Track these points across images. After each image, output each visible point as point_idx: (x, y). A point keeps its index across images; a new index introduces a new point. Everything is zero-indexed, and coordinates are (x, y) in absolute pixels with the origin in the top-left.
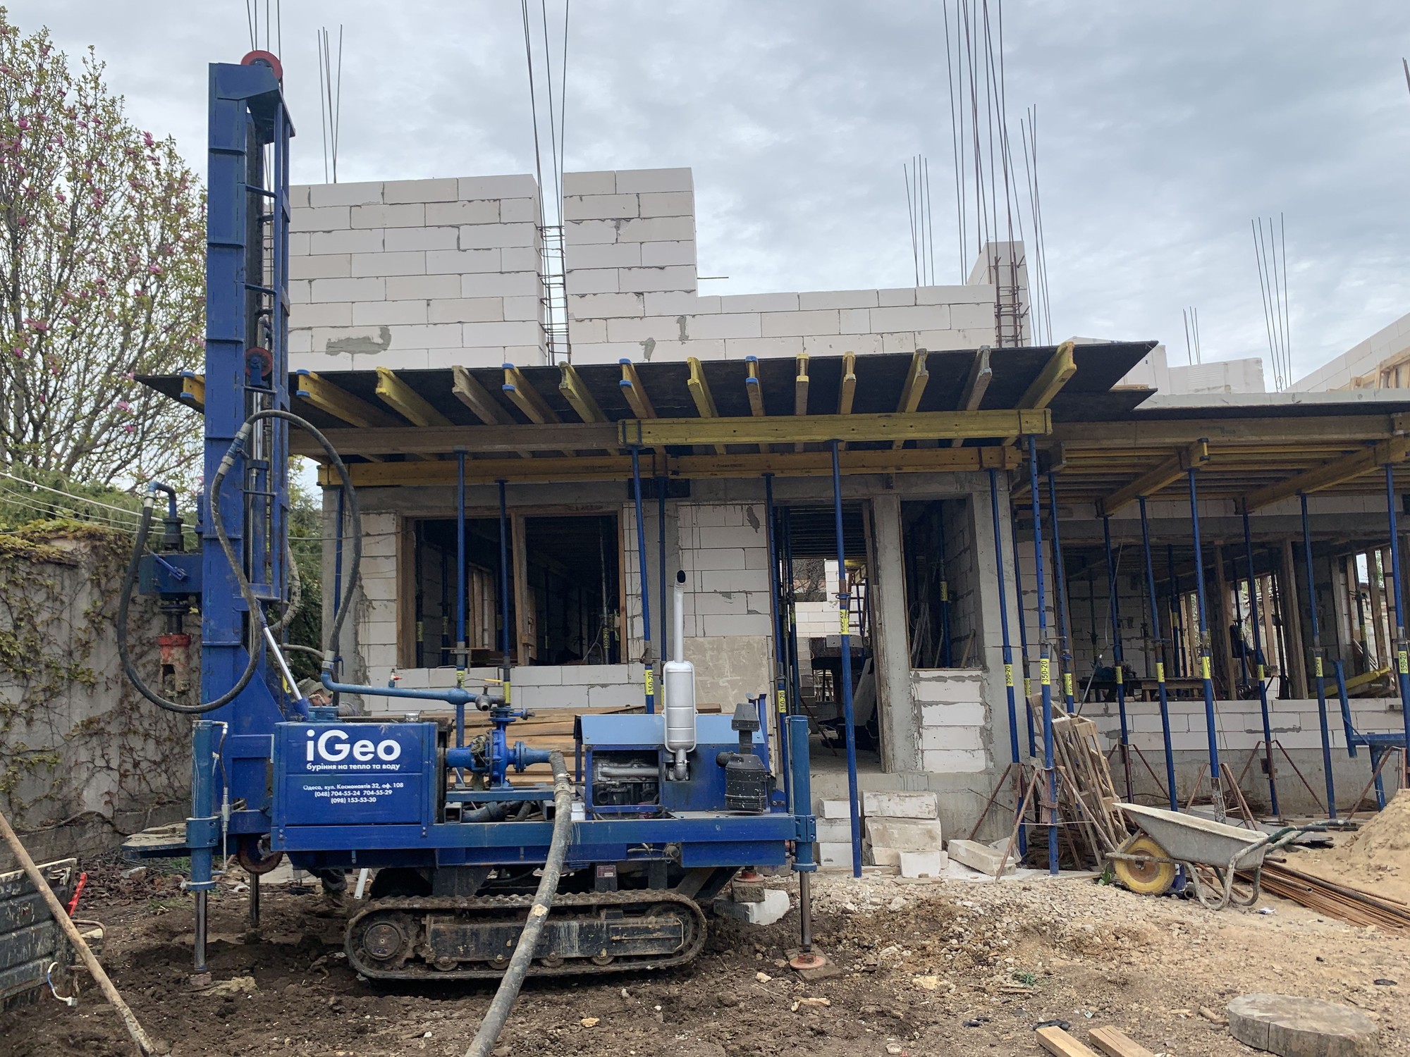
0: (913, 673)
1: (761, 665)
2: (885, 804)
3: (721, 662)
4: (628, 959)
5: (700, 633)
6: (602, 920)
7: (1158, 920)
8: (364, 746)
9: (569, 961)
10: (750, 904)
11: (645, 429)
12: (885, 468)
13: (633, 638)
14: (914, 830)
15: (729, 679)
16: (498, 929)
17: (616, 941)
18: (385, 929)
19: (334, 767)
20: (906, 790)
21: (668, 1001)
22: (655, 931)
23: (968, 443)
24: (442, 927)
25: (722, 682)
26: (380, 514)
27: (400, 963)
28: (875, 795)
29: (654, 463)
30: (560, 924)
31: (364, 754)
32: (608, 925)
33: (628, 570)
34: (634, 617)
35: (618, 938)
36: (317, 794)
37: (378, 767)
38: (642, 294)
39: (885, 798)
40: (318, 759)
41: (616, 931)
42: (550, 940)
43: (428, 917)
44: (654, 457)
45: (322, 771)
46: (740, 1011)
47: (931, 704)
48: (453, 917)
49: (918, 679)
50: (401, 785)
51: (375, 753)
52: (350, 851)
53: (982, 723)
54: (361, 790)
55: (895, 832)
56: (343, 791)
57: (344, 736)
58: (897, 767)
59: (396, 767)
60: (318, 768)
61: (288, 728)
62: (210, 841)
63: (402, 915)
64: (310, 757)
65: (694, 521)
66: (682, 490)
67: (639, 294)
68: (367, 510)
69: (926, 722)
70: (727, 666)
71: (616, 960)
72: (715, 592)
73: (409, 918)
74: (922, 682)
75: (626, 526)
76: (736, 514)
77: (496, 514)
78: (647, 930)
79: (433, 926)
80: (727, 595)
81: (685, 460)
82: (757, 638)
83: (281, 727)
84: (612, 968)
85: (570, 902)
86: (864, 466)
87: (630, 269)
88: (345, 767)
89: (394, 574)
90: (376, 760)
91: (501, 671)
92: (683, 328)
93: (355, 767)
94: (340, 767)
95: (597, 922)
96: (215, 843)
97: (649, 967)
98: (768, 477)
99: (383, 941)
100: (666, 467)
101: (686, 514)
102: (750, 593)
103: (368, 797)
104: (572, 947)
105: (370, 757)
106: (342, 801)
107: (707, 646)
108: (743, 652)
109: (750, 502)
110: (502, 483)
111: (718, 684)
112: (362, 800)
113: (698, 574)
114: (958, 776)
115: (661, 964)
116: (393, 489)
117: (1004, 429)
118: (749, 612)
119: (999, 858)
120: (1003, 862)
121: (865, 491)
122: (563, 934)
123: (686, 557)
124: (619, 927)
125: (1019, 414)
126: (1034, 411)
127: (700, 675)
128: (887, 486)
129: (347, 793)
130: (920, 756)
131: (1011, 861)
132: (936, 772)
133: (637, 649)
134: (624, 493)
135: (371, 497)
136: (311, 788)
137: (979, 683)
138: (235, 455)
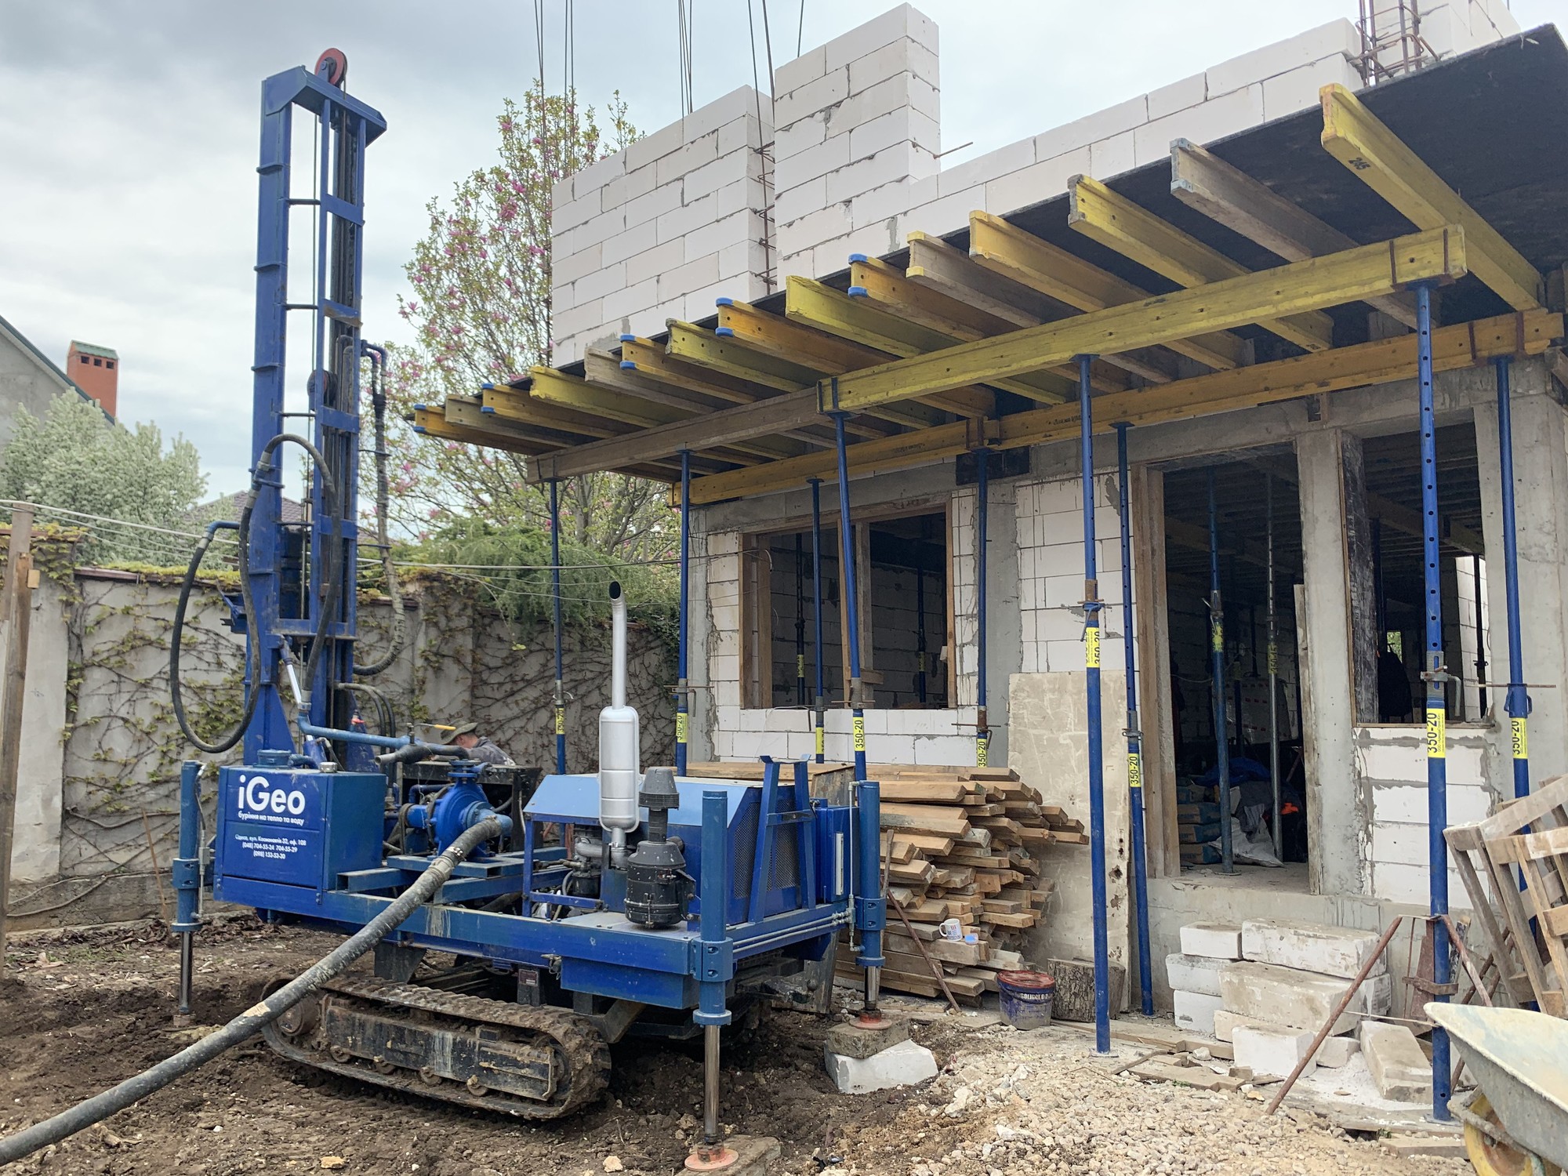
0: (1358, 731)
1: (1117, 714)
2: (1275, 944)
3: (1062, 709)
4: (499, 1095)
5: (1043, 667)
6: (475, 1038)
8: (279, 796)
9: (442, 1081)
10: (840, 1059)
11: (844, 388)
12: (1297, 387)
13: (962, 675)
14: (1288, 993)
15: (1072, 733)
16: (381, 1025)
17: (485, 1069)
19: (257, 817)
20: (1339, 924)
21: (430, 1161)
22: (523, 1066)
24: (335, 1010)
25: (1062, 738)
26: (725, 533)
27: (315, 1043)
28: (1259, 928)
29: (968, 432)
30: (435, 1033)
31: (278, 804)
32: (481, 1046)
33: (957, 583)
34: (963, 645)
35: (487, 1065)
36: (244, 845)
37: (287, 820)
38: (850, 201)
39: (1274, 934)
40: (247, 809)
41: (487, 1057)
42: (425, 1051)
43: (324, 997)
44: (968, 424)
45: (249, 821)
47: (1390, 784)
49: (1366, 742)
50: (303, 843)
51: (285, 804)
52: (267, 911)
54: (275, 844)
55: (1258, 991)
56: (262, 843)
57: (266, 784)
58: (1329, 887)
59: (300, 822)
64: (241, 806)
65: (1037, 507)
66: (1017, 465)
67: (847, 202)
68: (715, 530)
69: (1379, 815)
70: (1071, 715)
71: (489, 1093)
72: (1063, 607)
74: (1373, 747)
75: (955, 523)
78: (515, 1063)
79: (328, 1008)
80: (1078, 611)
81: (1012, 421)
82: (1114, 674)
84: (479, 1102)
85: (440, 1008)
86: (1267, 389)
88: (263, 818)
89: (736, 600)
90: (286, 813)
91: (813, 714)
93: (271, 818)
94: (261, 818)
95: (469, 1039)
96: (190, 886)
97: (513, 1111)
98: (1122, 428)
99: (289, 1015)
100: (981, 434)
101: (1027, 497)
102: (1109, 606)
103: (279, 852)
104: (445, 1064)
105: (282, 809)
106: (261, 854)
107: (1046, 686)
109: (1109, 470)
110: (815, 483)
111: (1057, 740)
112: (276, 856)
113: (1040, 582)
115: (528, 1111)
116: (733, 504)
117: (1363, 284)
118: (1107, 635)
119: (1400, 1068)
120: (1402, 1076)
121: (1283, 430)
122: (437, 1046)
123: (1026, 559)
124: (490, 1051)
125: (1392, 248)
126: (1421, 236)
127: (1035, 727)
128: (1313, 417)
129: (265, 847)
130: (1368, 871)
131: (1423, 1078)
132: (1395, 901)
133: (966, 690)
134: (953, 477)
135: (719, 515)
136: (240, 838)
137: (1481, 751)
138: (258, 487)
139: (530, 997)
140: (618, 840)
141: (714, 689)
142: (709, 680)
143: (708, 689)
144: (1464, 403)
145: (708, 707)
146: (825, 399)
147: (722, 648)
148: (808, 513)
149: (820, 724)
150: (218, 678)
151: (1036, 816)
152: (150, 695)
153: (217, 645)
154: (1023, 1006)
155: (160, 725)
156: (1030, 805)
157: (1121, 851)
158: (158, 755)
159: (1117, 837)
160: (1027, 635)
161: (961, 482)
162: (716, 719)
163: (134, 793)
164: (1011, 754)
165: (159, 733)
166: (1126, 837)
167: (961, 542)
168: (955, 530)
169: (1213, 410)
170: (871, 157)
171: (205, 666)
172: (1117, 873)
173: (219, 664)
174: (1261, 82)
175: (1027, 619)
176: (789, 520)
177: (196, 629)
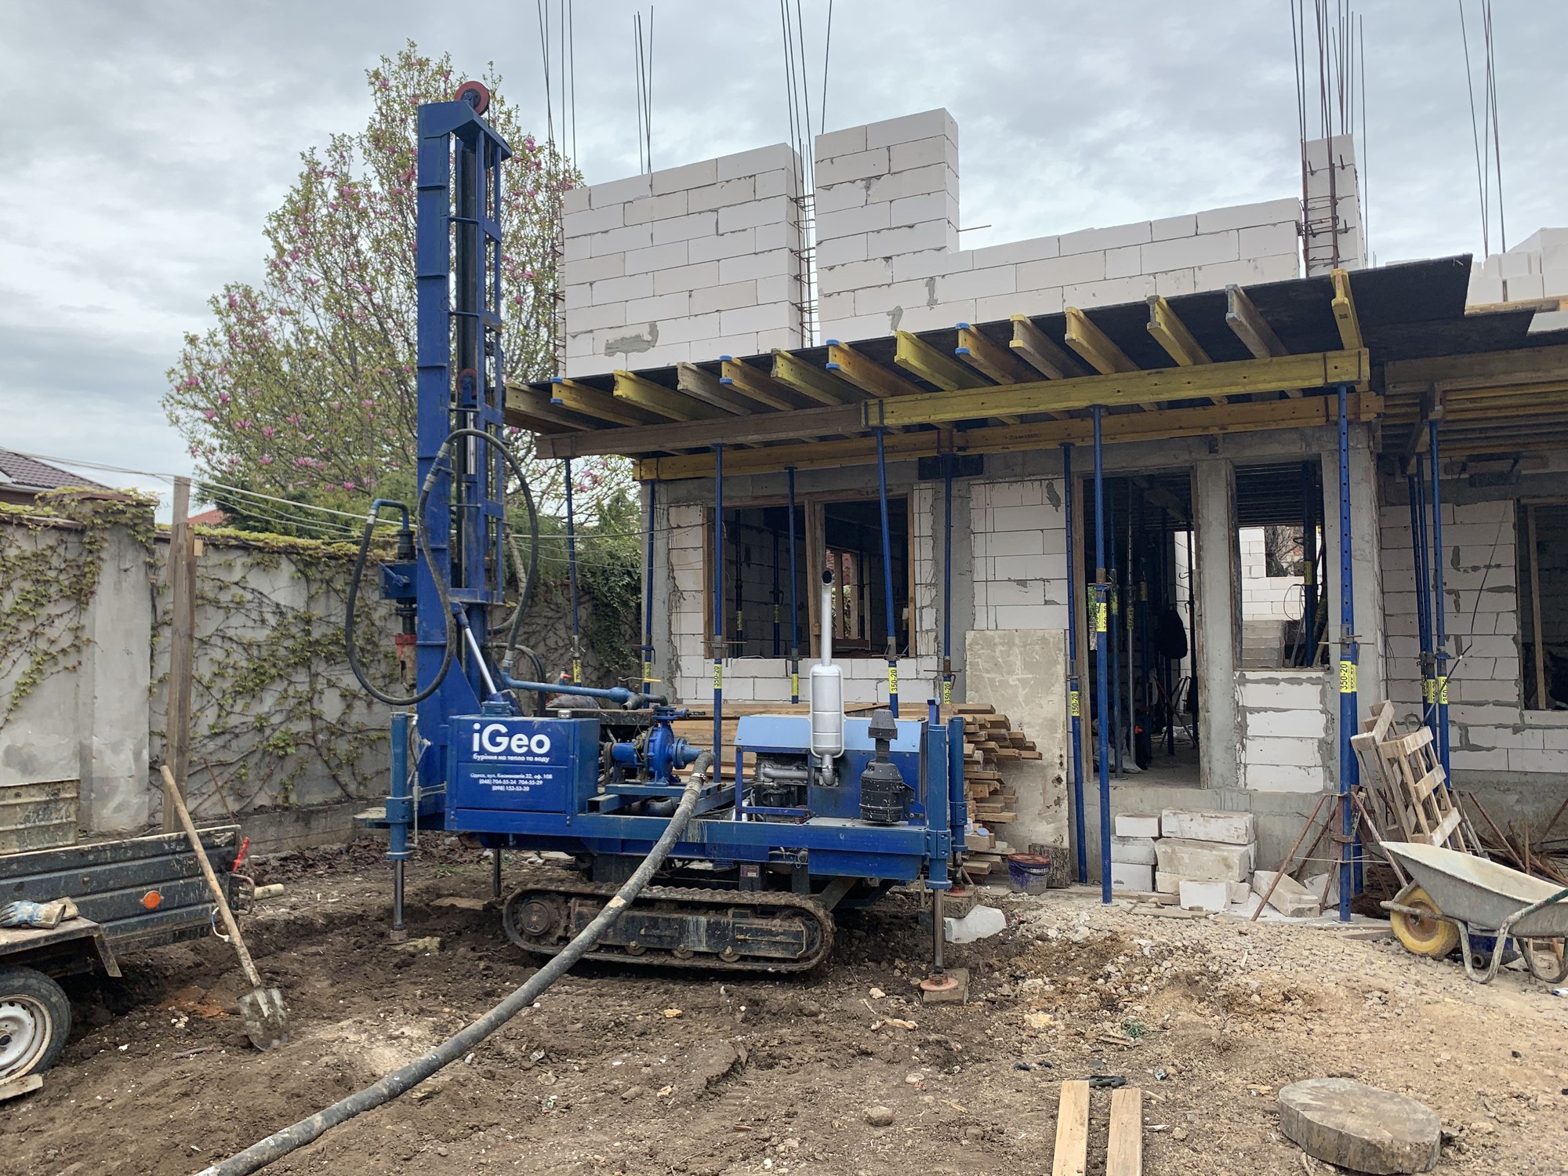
0: (1237, 674)
1: (1056, 662)
2: (1186, 824)
3: (1011, 658)
4: (757, 959)
5: (992, 626)
6: (729, 918)
7: (1355, 985)
8: (520, 740)
9: (697, 954)
11: (887, 408)
12: (1205, 428)
13: (921, 631)
14: (1207, 855)
15: (1020, 676)
16: (633, 917)
17: (741, 940)
18: (536, 907)
19: (495, 758)
20: (1222, 808)
21: (754, 1003)
22: (778, 934)
23: (1309, 392)
24: (585, 910)
25: (1012, 680)
26: (688, 506)
27: (554, 939)
28: (1175, 814)
29: (938, 440)
30: (690, 918)
31: (520, 747)
32: (734, 924)
33: (917, 557)
34: (922, 608)
35: (742, 937)
36: (482, 782)
37: (530, 759)
38: (890, 258)
39: (1187, 817)
40: (483, 751)
41: (741, 931)
42: (680, 933)
43: (573, 900)
44: (939, 433)
45: (485, 761)
46: (818, 1022)
47: (1258, 710)
48: (595, 902)
49: (1243, 681)
50: (550, 777)
51: (529, 746)
52: (508, 835)
53: (1322, 735)
54: (517, 780)
55: (1186, 856)
56: (502, 779)
57: (504, 729)
58: (1215, 783)
59: (546, 760)
60: (483, 758)
61: (459, 720)
62: (403, 817)
63: (554, 896)
64: (476, 748)
65: (988, 502)
66: (973, 467)
67: (888, 259)
68: (677, 502)
69: (1250, 733)
70: (1018, 663)
71: (743, 958)
72: (1009, 580)
73: (561, 899)
74: (1248, 685)
75: (916, 509)
76: (1034, 492)
77: (784, 502)
78: (770, 933)
79: (577, 909)
80: (1022, 583)
81: (977, 433)
82: (1054, 632)
83: (453, 720)
84: (736, 966)
85: (697, 898)
86: (1181, 428)
87: (878, 232)
88: (503, 758)
89: (701, 565)
90: (530, 753)
91: (790, 663)
92: (932, 292)
93: (511, 758)
94: (500, 758)
95: (724, 920)
96: (407, 820)
97: (770, 969)
98: (1067, 448)
99: (535, 919)
100: (951, 443)
101: (980, 493)
102: (1048, 580)
103: (522, 786)
104: (700, 941)
105: (525, 749)
106: (502, 788)
107: (997, 640)
108: (1037, 647)
109: (1050, 476)
110: (791, 470)
111: (1007, 681)
112: (519, 789)
113: (990, 561)
114: (1287, 797)
115: (784, 968)
116: (697, 481)
117: (1303, 379)
118: (1046, 602)
119: (1297, 896)
120: (1300, 901)
121: (1187, 457)
122: (691, 928)
123: (979, 543)
124: (745, 927)
125: (1325, 358)
126: (1345, 353)
127: (988, 672)
128: (1213, 450)
129: (506, 782)
130: (1242, 770)
131: (1313, 902)
132: (1261, 790)
133: (925, 643)
134: (915, 473)
135: (682, 490)
136: (476, 776)
137: (1320, 687)
138: (436, 473)
139: (752, 885)
140: (827, 763)
141: (676, 641)
142: (671, 633)
143: (670, 641)
144: (1315, 449)
145: (671, 657)
146: (871, 416)
147: (686, 606)
148: (775, 493)
149: (795, 671)
150: (262, 635)
151: (1005, 739)
152: (209, 651)
153: (261, 603)
154: (1032, 878)
155: (218, 680)
156: (1003, 731)
157: (1061, 764)
158: (216, 708)
159: (1058, 753)
160: (979, 600)
161: (923, 477)
162: (678, 667)
163: (198, 745)
164: (968, 693)
165: (216, 688)
166: (1064, 752)
167: (922, 525)
168: (916, 516)
169: (1138, 438)
170: (911, 227)
171: (250, 623)
172: (1059, 780)
173: (263, 621)
175: (979, 589)
176: (756, 498)
177: (244, 588)
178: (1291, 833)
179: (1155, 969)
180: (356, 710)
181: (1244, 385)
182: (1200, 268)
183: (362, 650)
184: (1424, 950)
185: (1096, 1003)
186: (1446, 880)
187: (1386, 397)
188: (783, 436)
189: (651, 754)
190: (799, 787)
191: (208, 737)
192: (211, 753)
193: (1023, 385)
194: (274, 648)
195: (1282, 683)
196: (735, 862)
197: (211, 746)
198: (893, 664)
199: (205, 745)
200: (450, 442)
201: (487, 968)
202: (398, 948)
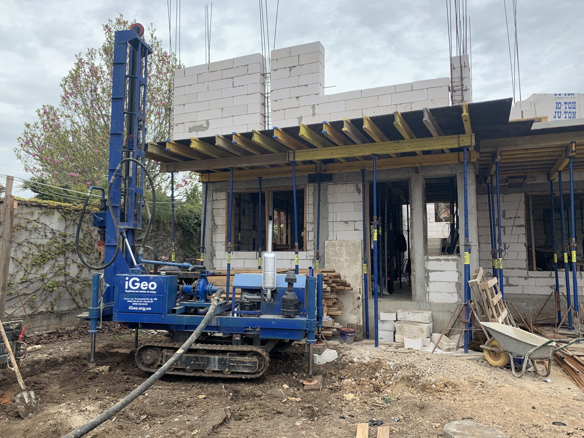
0: (426, 257)
1: (358, 252)
2: (407, 315)
3: (342, 251)
4: (238, 373)
5: (335, 239)
6: (227, 357)
7: (471, 380)
8: (144, 284)
9: (214, 372)
10: (315, 355)
11: (296, 154)
12: (414, 164)
13: (308, 241)
14: (415, 328)
15: (345, 258)
16: (188, 356)
17: (232, 366)
18: (149, 353)
19: (134, 291)
20: (420, 309)
21: (236, 392)
22: (247, 363)
23: (452, 150)
24: (169, 354)
25: (342, 260)
26: (221, 192)
27: (156, 366)
28: (402, 311)
29: (316, 167)
30: (211, 357)
31: (144, 287)
32: (229, 359)
33: (307, 212)
34: (309, 232)
35: (232, 364)
36: (128, 301)
37: (148, 292)
38: (298, 97)
39: (407, 312)
40: (129, 288)
41: (232, 362)
42: (207, 363)
43: (164, 350)
44: (316, 165)
45: (130, 293)
46: (261, 400)
47: (433, 271)
48: (172, 350)
49: (428, 260)
50: (156, 299)
51: (148, 287)
52: (138, 323)
53: (457, 280)
54: (143, 300)
55: (406, 328)
56: (137, 300)
57: (138, 280)
58: (417, 299)
59: (155, 292)
60: (129, 291)
61: (120, 276)
62: (96, 316)
63: (157, 348)
64: (126, 287)
65: (334, 191)
66: (329, 178)
68: (217, 191)
69: (431, 279)
70: (344, 253)
71: (233, 373)
72: (342, 221)
73: (160, 349)
74: (430, 262)
75: (307, 194)
76: (351, 187)
77: (257, 191)
78: (244, 362)
79: (166, 353)
80: (346, 222)
81: (329, 165)
82: (358, 241)
83: (118, 276)
84: (230, 376)
85: (214, 348)
86: (405, 164)
87: (294, 87)
88: (137, 291)
89: (225, 215)
90: (148, 289)
91: (258, 253)
92: (314, 111)
93: (141, 292)
95: (225, 357)
96: (97, 317)
97: (243, 377)
98: (363, 171)
99: (148, 358)
100: (321, 169)
101: (331, 187)
102: (356, 221)
103: (145, 303)
104: (215, 366)
105: (146, 288)
106: (137, 304)
107: (337, 244)
108: (351, 247)
109: (357, 182)
110: (260, 178)
111: (340, 260)
112: (143, 304)
113: (334, 214)
114: (444, 304)
115: (249, 377)
116: (224, 182)
117: (451, 144)
118: (355, 230)
119: (448, 343)
120: (449, 345)
121: (408, 175)
122: (212, 361)
123: (330, 207)
124: (233, 360)
125: (459, 137)
126: (466, 135)
127: (333, 256)
128: (417, 172)
129: (138, 301)
130: (427, 294)
131: (454, 345)
132: (434, 302)
133: (310, 245)
134: (307, 180)
135: (218, 186)
136: (126, 299)
137: (456, 262)
138: (115, 176)
139: (237, 343)
140: (269, 293)
141: (214, 245)
142: (212, 242)
143: (212, 245)
144: (454, 172)
145: (212, 251)
146: (290, 157)
147: (218, 231)
148: (254, 187)
149: (260, 256)
150: (45, 241)
151: (339, 283)
152: (22, 248)
153: (45, 229)
154: (348, 337)
155: (25, 260)
156: (338, 279)
157: (360, 292)
158: (24, 271)
159: (359, 288)
160: (330, 229)
161: (310, 182)
162: (215, 255)
163: (15, 287)
164: (325, 264)
165: (24, 263)
166: (361, 288)
167: (309, 200)
168: (307, 196)
169: (389, 167)
170: (306, 86)
171: (41, 237)
172: (359, 298)
173: (46, 236)
174: (427, 89)
175: (330, 224)
176: (247, 189)
177: (38, 223)
178: (446, 318)
179: (395, 374)
180: (84, 272)
181: (429, 147)
182: (413, 103)
183: (87, 248)
184: (496, 365)
185: (372, 389)
186: (504, 337)
187: (481, 153)
188: (257, 164)
189: (198, 289)
190: (258, 302)
191: (19, 283)
192: (20, 290)
193: (347, 146)
194: (50, 247)
195: (442, 261)
196: (231, 334)
197: (21, 287)
198: (297, 253)
199: (18, 286)
200: (122, 163)
201: (128, 379)
202: (91, 371)
